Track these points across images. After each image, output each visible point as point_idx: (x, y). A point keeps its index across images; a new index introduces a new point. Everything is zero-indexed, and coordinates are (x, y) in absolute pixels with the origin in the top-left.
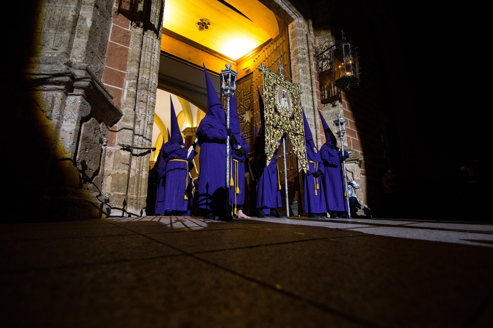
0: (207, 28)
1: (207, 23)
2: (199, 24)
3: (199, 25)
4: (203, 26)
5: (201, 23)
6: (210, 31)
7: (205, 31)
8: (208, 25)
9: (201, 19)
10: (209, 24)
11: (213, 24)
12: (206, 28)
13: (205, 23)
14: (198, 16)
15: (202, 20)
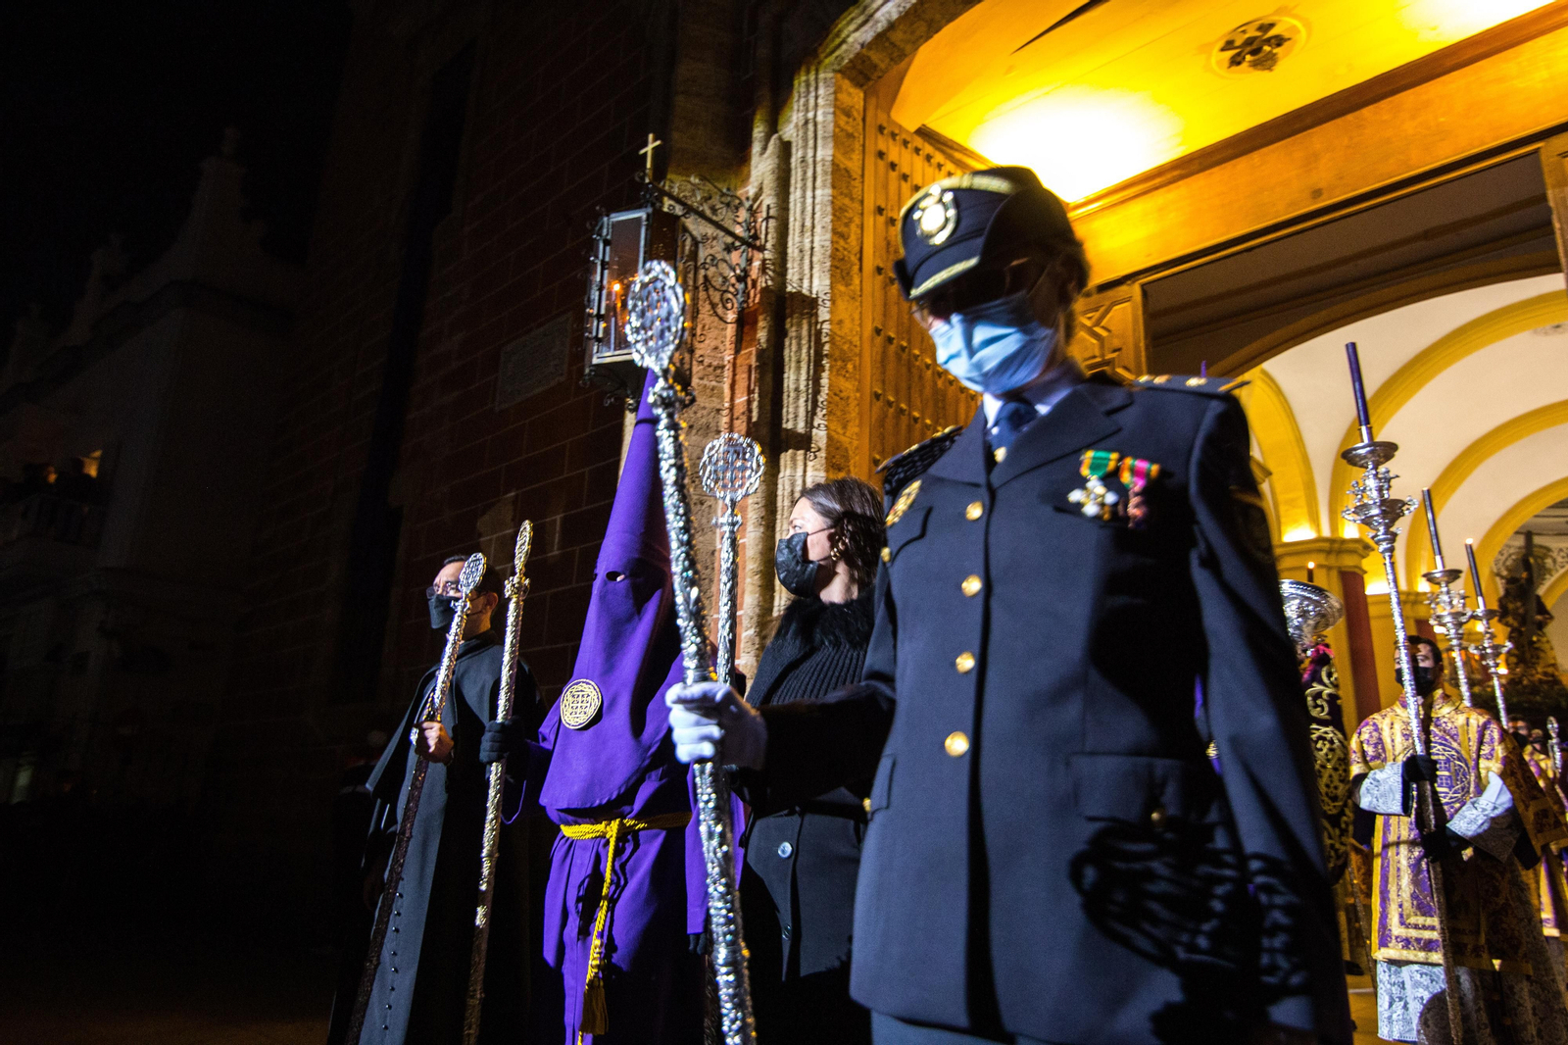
0: (1279, 41)
1: (1258, 34)
2: (1235, 61)
3: (1239, 63)
4: (1254, 53)
5: (1238, 54)
6: (1309, 35)
7: (1286, 54)
8: (1272, 32)
9: (1221, 44)
10: (1265, 28)
11: (1283, 10)
12: (1279, 45)
13: (1250, 41)
14: (1205, 49)
15: (1229, 45)
